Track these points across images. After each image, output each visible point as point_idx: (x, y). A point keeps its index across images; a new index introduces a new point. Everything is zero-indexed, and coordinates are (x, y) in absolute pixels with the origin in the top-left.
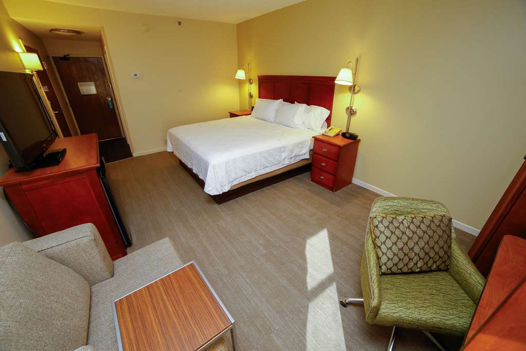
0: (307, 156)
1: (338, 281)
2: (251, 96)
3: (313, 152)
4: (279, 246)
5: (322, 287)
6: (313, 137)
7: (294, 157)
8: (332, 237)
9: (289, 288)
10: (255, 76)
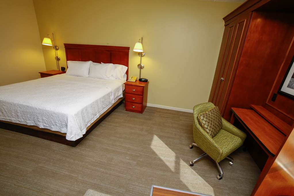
0: (122, 96)
1: (181, 157)
2: (58, 59)
3: (125, 92)
4: (140, 155)
5: (177, 163)
6: (124, 84)
7: (116, 97)
8: (161, 137)
9: (165, 174)
10: (61, 43)
